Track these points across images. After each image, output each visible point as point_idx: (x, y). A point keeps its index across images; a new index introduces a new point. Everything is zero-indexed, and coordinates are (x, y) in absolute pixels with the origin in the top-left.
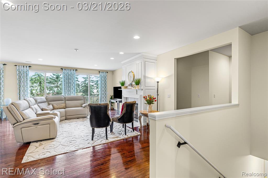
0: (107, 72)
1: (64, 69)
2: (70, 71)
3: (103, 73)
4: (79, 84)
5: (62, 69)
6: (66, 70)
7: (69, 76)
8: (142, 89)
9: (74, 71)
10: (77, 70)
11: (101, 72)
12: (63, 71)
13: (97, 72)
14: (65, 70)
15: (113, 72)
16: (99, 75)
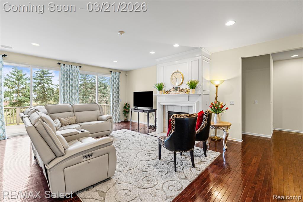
0: (120, 73)
1: (62, 65)
2: (72, 67)
3: (115, 73)
4: (53, 88)
5: (59, 64)
6: (66, 65)
7: (70, 75)
8: (200, 95)
9: (77, 68)
10: (81, 67)
11: (112, 72)
12: (60, 67)
13: (108, 72)
14: (64, 66)
15: (127, 73)
16: (110, 76)
